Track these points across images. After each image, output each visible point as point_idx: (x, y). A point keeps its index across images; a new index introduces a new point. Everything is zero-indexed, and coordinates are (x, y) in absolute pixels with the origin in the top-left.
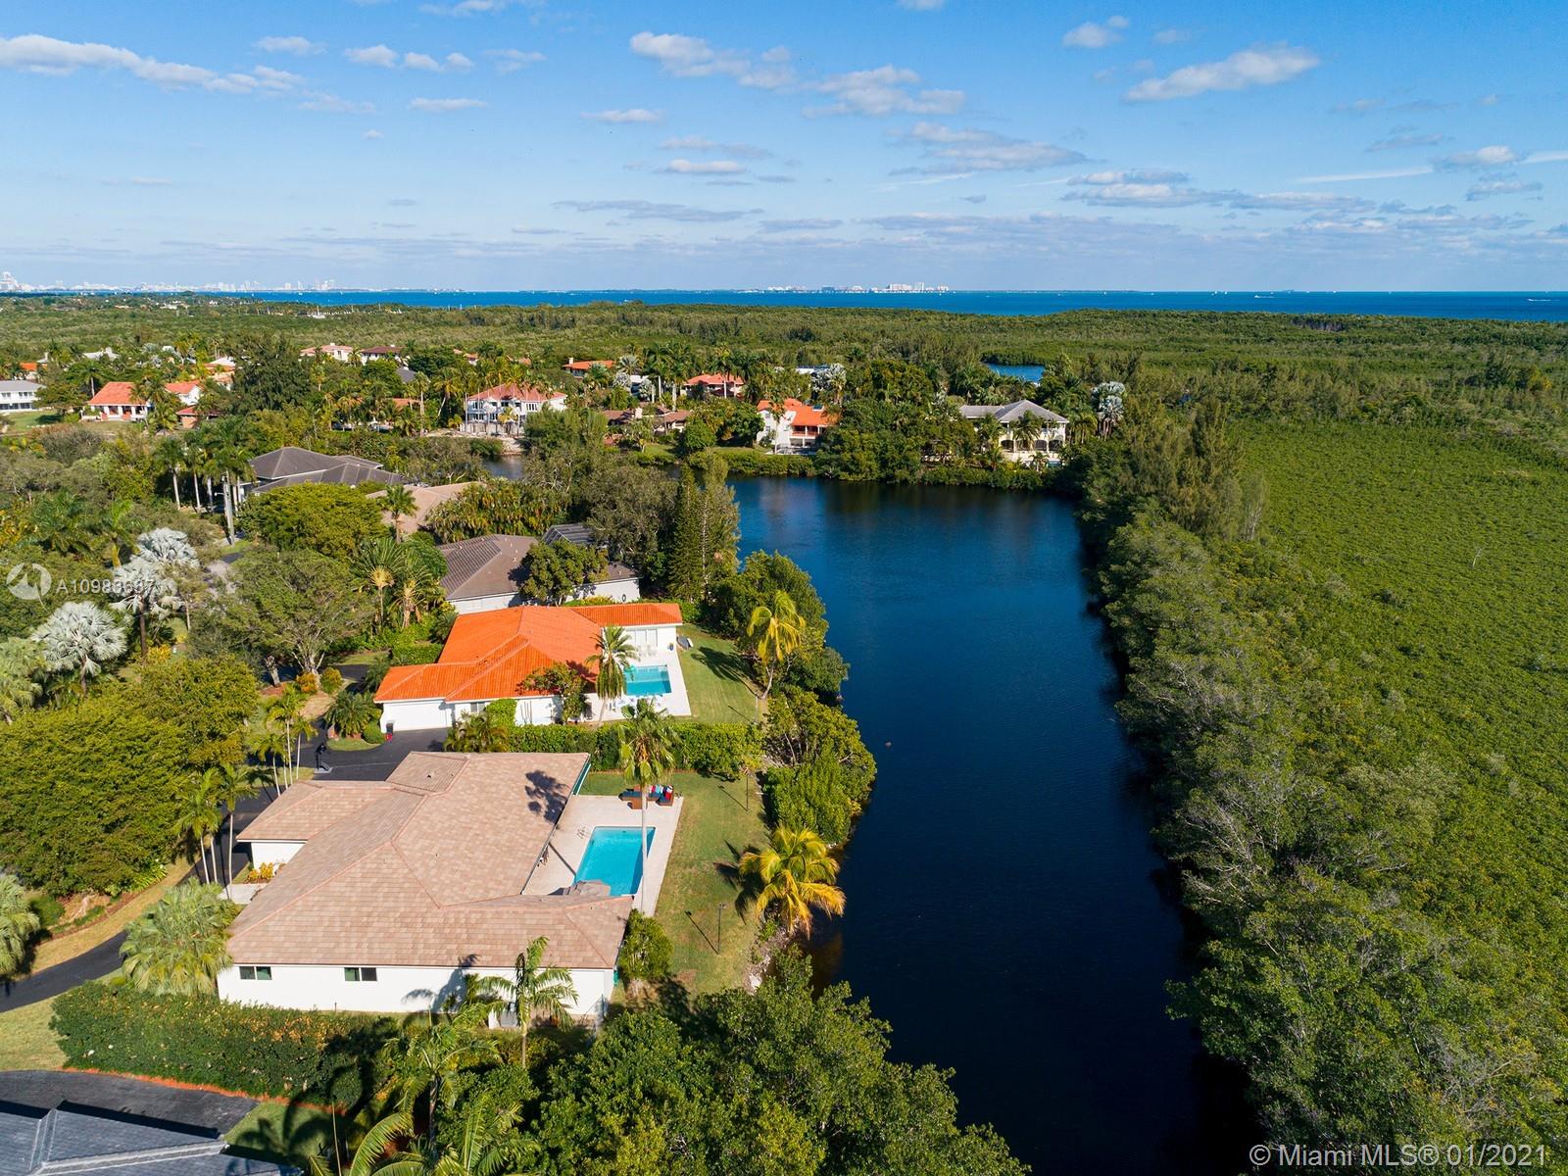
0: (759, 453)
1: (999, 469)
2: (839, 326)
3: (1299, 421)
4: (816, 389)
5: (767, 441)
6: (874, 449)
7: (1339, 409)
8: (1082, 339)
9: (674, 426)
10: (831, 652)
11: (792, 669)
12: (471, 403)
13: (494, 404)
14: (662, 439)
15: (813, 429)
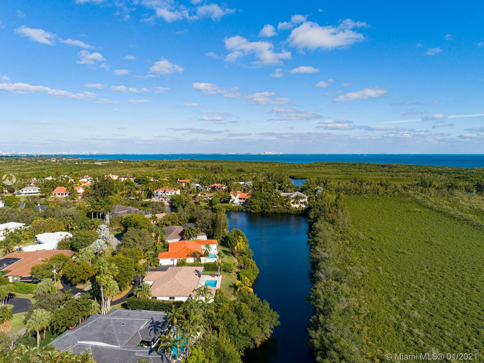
0: (230, 205)
1: (290, 209)
2: (250, 167)
3: (369, 196)
4: (245, 188)
5: (232, 202)
6: (260, 204)
7: (379, 193)
8: (318, 171)
9: (208, 198)
10: (250, 249)
11: (242, 253)
12: (155, 192)
13: (161, 192)
14: (205, 201)
15: (244, 199)
